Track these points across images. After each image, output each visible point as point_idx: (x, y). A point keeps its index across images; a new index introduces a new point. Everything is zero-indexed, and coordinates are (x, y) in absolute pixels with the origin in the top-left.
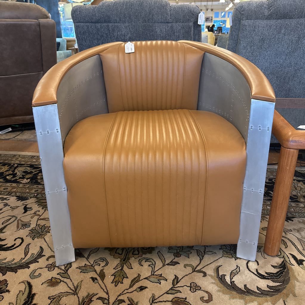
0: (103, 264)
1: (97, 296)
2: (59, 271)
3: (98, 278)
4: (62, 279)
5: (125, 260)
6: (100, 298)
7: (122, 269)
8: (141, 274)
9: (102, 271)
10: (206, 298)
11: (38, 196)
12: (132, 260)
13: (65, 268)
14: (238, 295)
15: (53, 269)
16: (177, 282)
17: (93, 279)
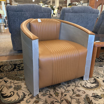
0: (49, 92)
1: (54, 101)
2: (36, 98)
3: (50, 96)
4: (39, 100)
5: (55, 89)
6: (55, 102)
7: (56, 92)
8: (62, 91)
9: (50, 94)
10: (84, 92)
11: (7, 76)
12: (57, 88)
13: (37, 96)
14: (90, 89)
15: (33, 98)
16: (74, 91)
17: (49, 97)
